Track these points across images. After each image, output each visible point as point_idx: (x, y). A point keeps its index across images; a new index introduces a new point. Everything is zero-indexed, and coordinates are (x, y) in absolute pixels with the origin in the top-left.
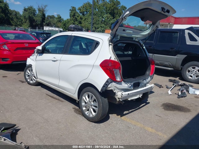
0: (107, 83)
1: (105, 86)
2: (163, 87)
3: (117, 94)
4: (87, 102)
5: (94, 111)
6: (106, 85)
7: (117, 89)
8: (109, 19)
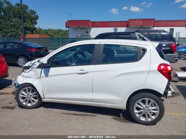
8: (20, 23)
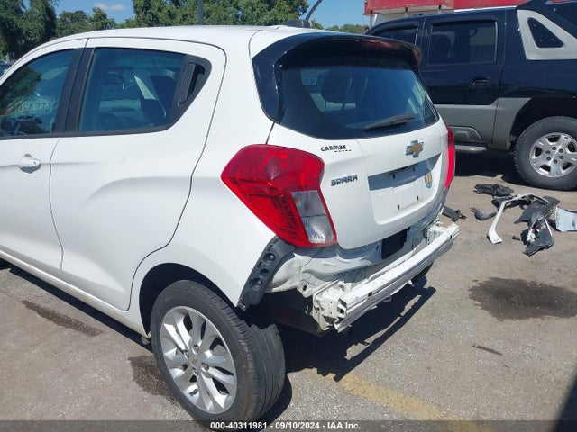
0: (268, 264)
1: (257, 279)
2: (463, 217)
3: (318, 301)
4: (183, 348)
5: (221, 387)
6: (265, 271)
7: (318, 281)
